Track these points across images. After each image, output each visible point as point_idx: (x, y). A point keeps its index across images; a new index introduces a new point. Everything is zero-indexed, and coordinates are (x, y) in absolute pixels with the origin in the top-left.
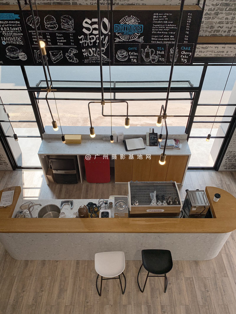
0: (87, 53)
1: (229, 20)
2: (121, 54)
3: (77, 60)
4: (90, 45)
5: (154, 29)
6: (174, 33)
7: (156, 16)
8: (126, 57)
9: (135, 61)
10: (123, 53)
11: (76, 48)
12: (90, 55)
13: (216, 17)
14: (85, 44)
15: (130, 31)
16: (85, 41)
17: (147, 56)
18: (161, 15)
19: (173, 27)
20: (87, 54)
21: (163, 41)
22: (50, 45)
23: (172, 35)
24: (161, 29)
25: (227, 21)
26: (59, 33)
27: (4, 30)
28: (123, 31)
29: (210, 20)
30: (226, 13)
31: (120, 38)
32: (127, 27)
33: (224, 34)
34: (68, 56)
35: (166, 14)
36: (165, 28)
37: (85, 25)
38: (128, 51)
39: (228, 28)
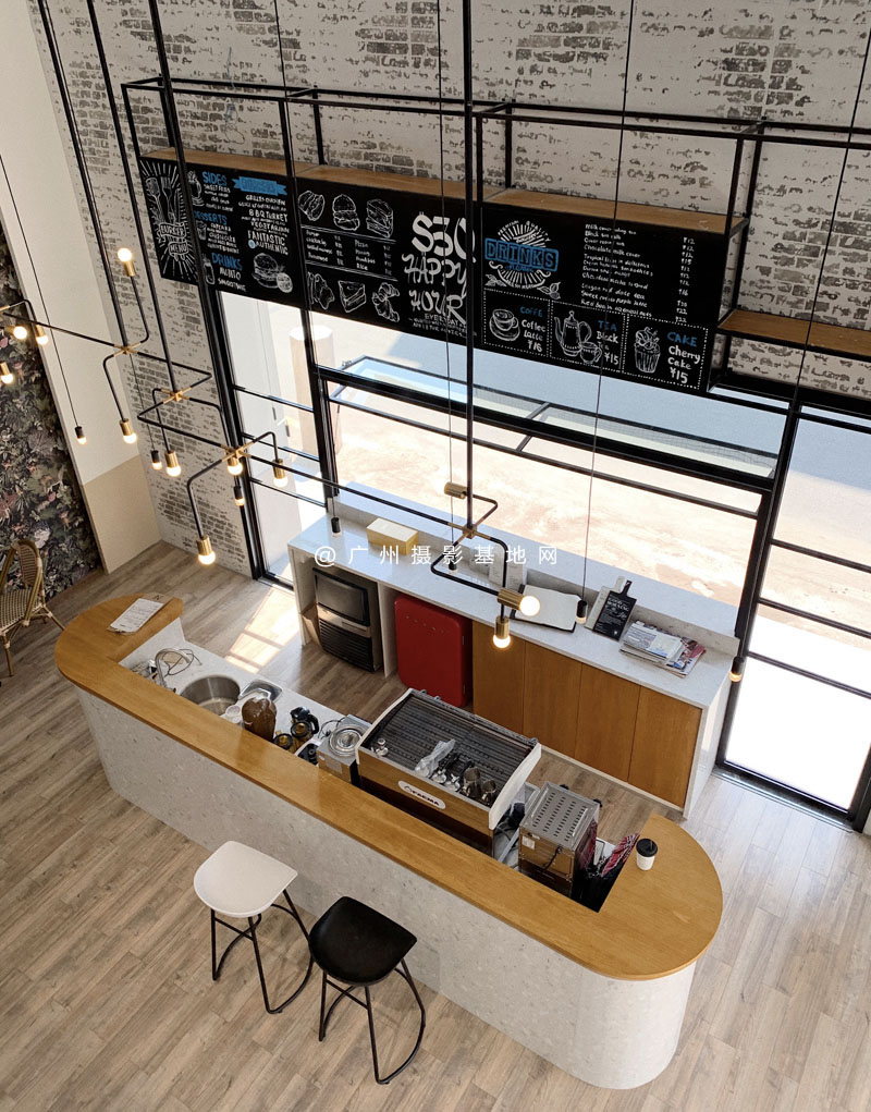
0: (419, 303)
1: (856, 278)
2: (501, 322)
3: (396, 315)
4: (427, 282)
5: (588, 265)
6: (646, 287)
7: (593, 231)
8: (514, 331)
9: (537, 346)
10: (505, 320)
11: (394, 284)
12: (426, 309)
13: (810, 261)
14: (417, 278)
15: (524, 263)
16: (417, 270)
17: (571, 339)
18: (605, 232)
19: (641, 269)
20: (420, 306)
21: (614, 305)
22: (340, 266)
23: (640, 291)
24: (607, 268)
25: (850, 280)
26: (361, 240)
27: (255, 216)
28: (506, 258)
29: (793, 268)
30: (843, 253)
31: (499, 278)
32: (516, 251)
33: (844, 320)
34: (378, 301)
35: (618, 230)
36: (619, 270)
37: (417, 229)
38: (520, 317)
39: (857, 301)
